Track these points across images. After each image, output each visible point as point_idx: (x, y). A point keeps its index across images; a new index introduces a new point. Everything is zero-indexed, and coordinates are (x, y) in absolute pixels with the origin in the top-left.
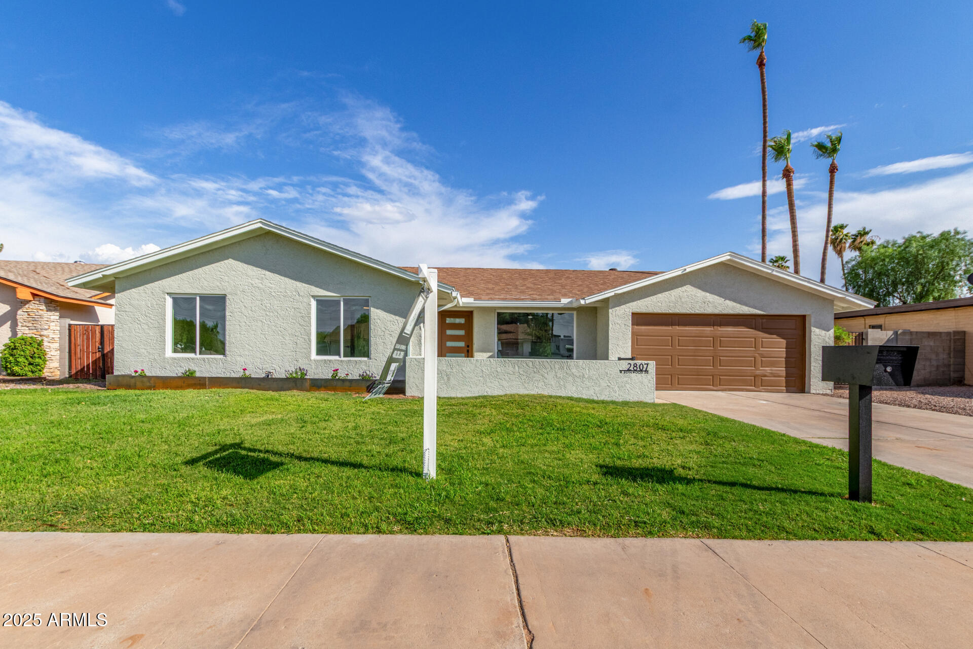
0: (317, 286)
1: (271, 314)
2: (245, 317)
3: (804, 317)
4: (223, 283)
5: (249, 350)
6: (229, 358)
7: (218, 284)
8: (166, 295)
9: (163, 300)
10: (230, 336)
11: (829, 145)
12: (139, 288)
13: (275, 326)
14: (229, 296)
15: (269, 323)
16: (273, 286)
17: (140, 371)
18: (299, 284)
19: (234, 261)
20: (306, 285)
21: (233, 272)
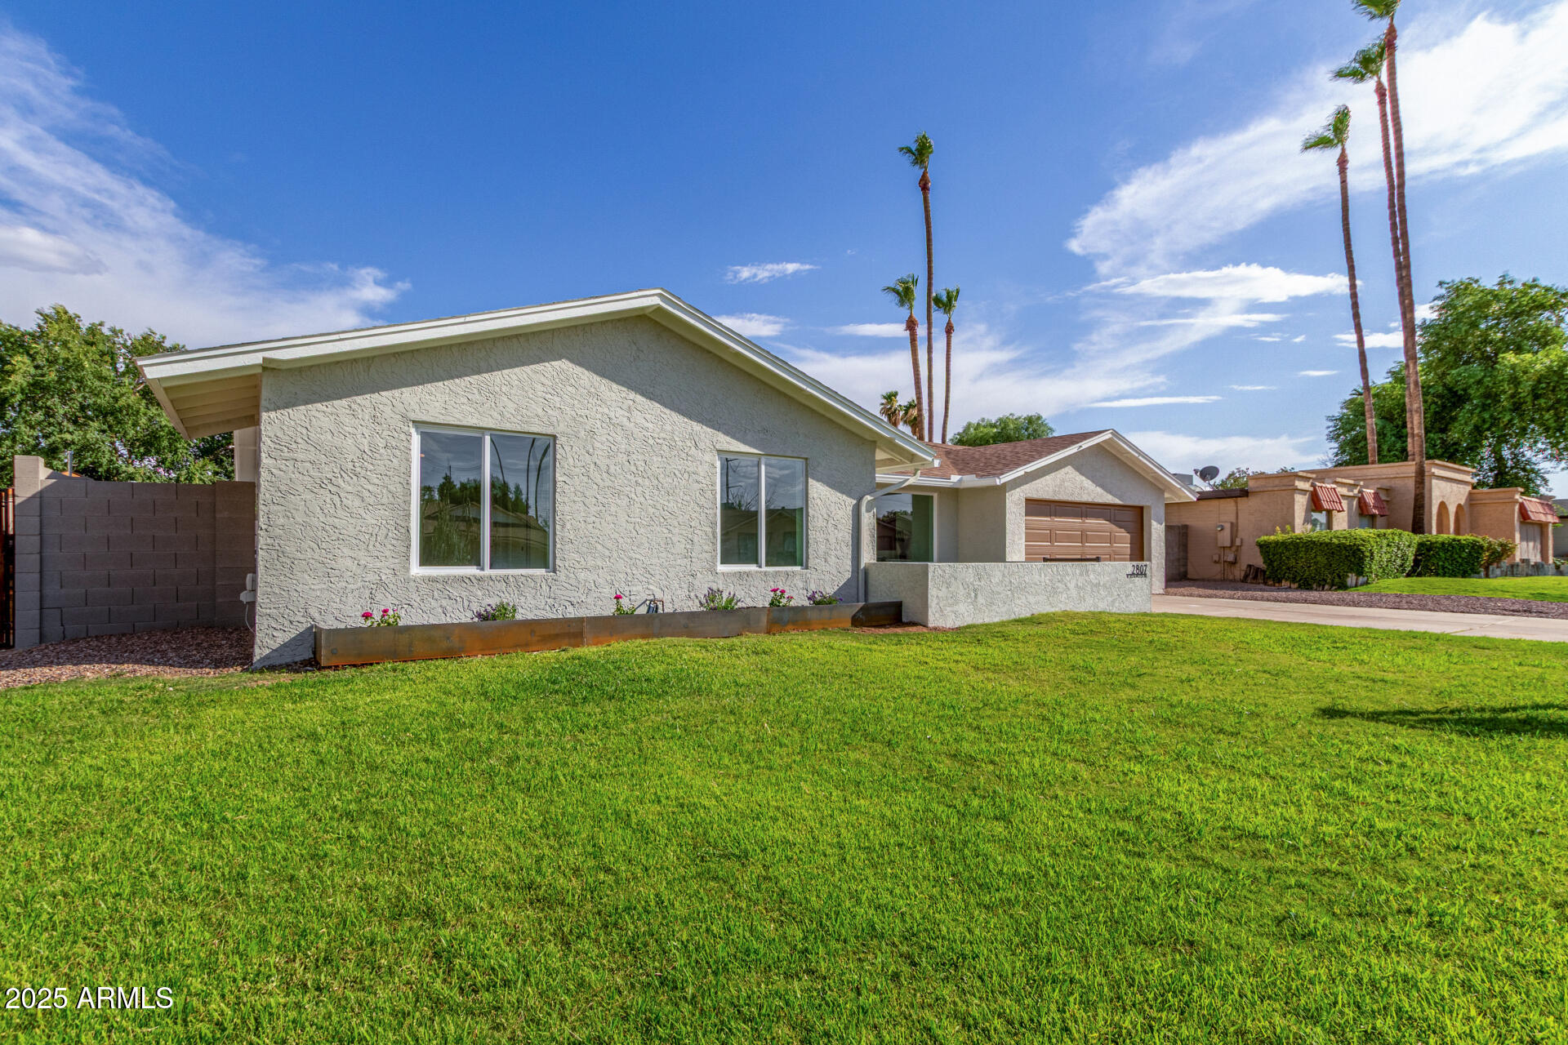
0: (727, 433)
1: (647, 482)
2: (595, 487)
3: (1141, 508)
4: (550, 412)
5: (603, 557)
6: (561, 575)
7: (540, 411)
8: (411, 424)
9: (403, 436)
10: (563, 526)
11: (945, 298)
12: (336, 403)
13: (654, 507)
14: (561, 440)
15: (642, 499)
16: (650, 425)
17: (377, 616)
18: (697, 427)
19: (571, 365)
20: (709, 430)
21: (570, 389)
